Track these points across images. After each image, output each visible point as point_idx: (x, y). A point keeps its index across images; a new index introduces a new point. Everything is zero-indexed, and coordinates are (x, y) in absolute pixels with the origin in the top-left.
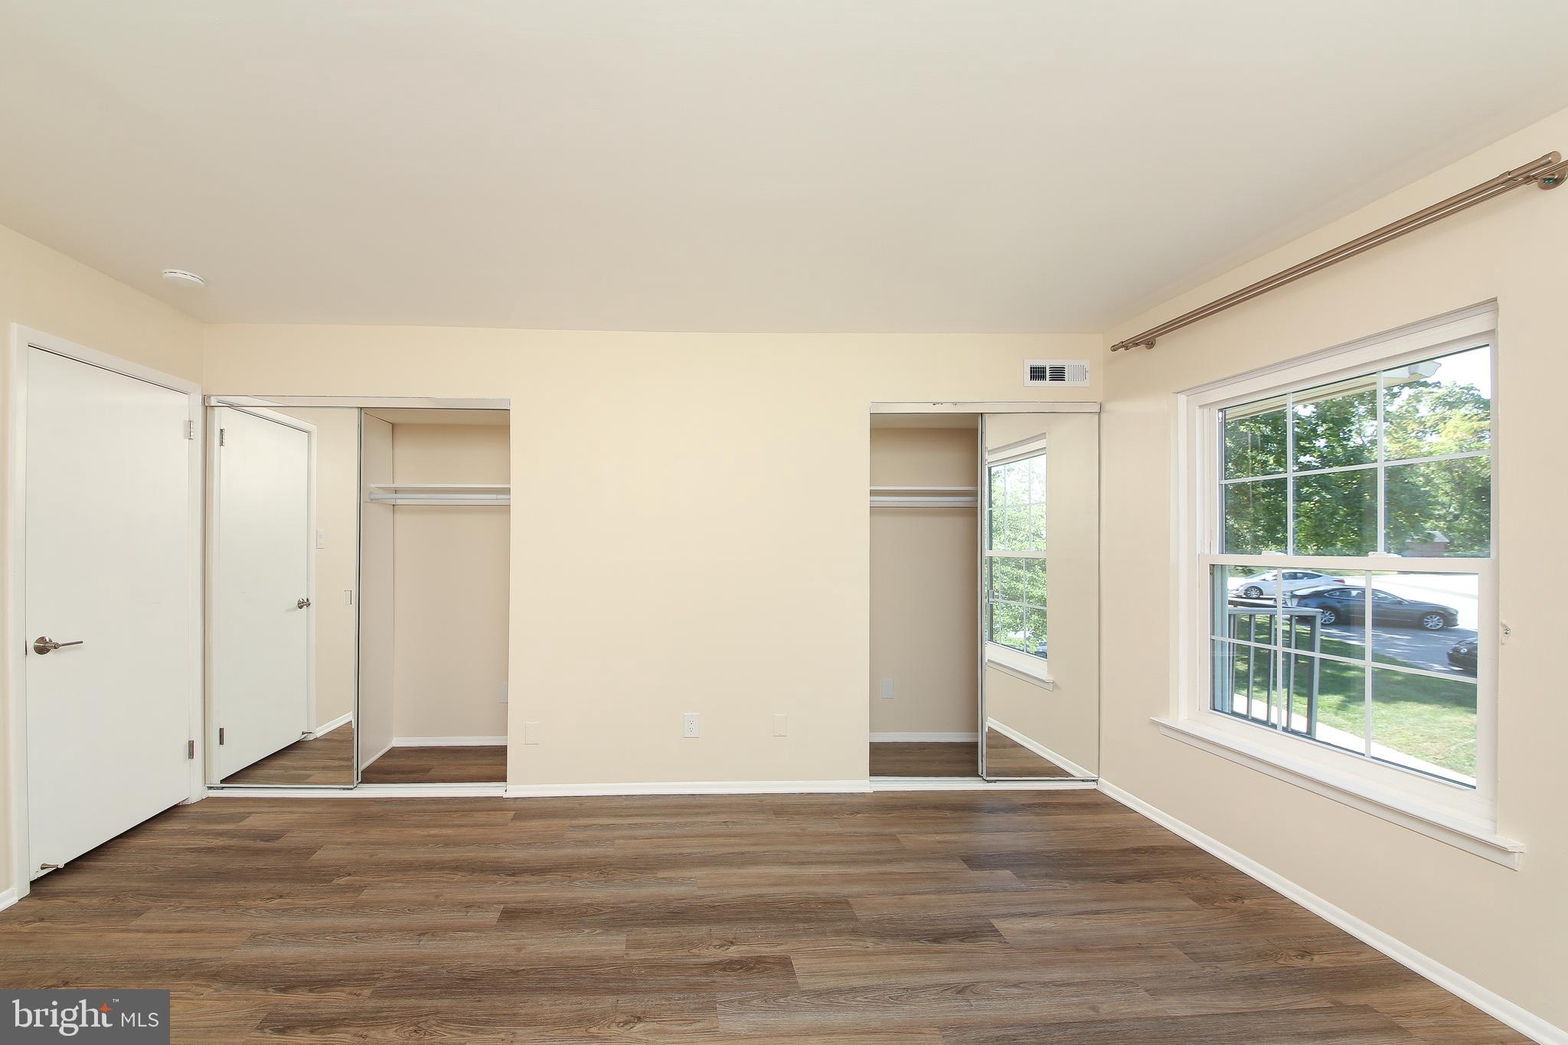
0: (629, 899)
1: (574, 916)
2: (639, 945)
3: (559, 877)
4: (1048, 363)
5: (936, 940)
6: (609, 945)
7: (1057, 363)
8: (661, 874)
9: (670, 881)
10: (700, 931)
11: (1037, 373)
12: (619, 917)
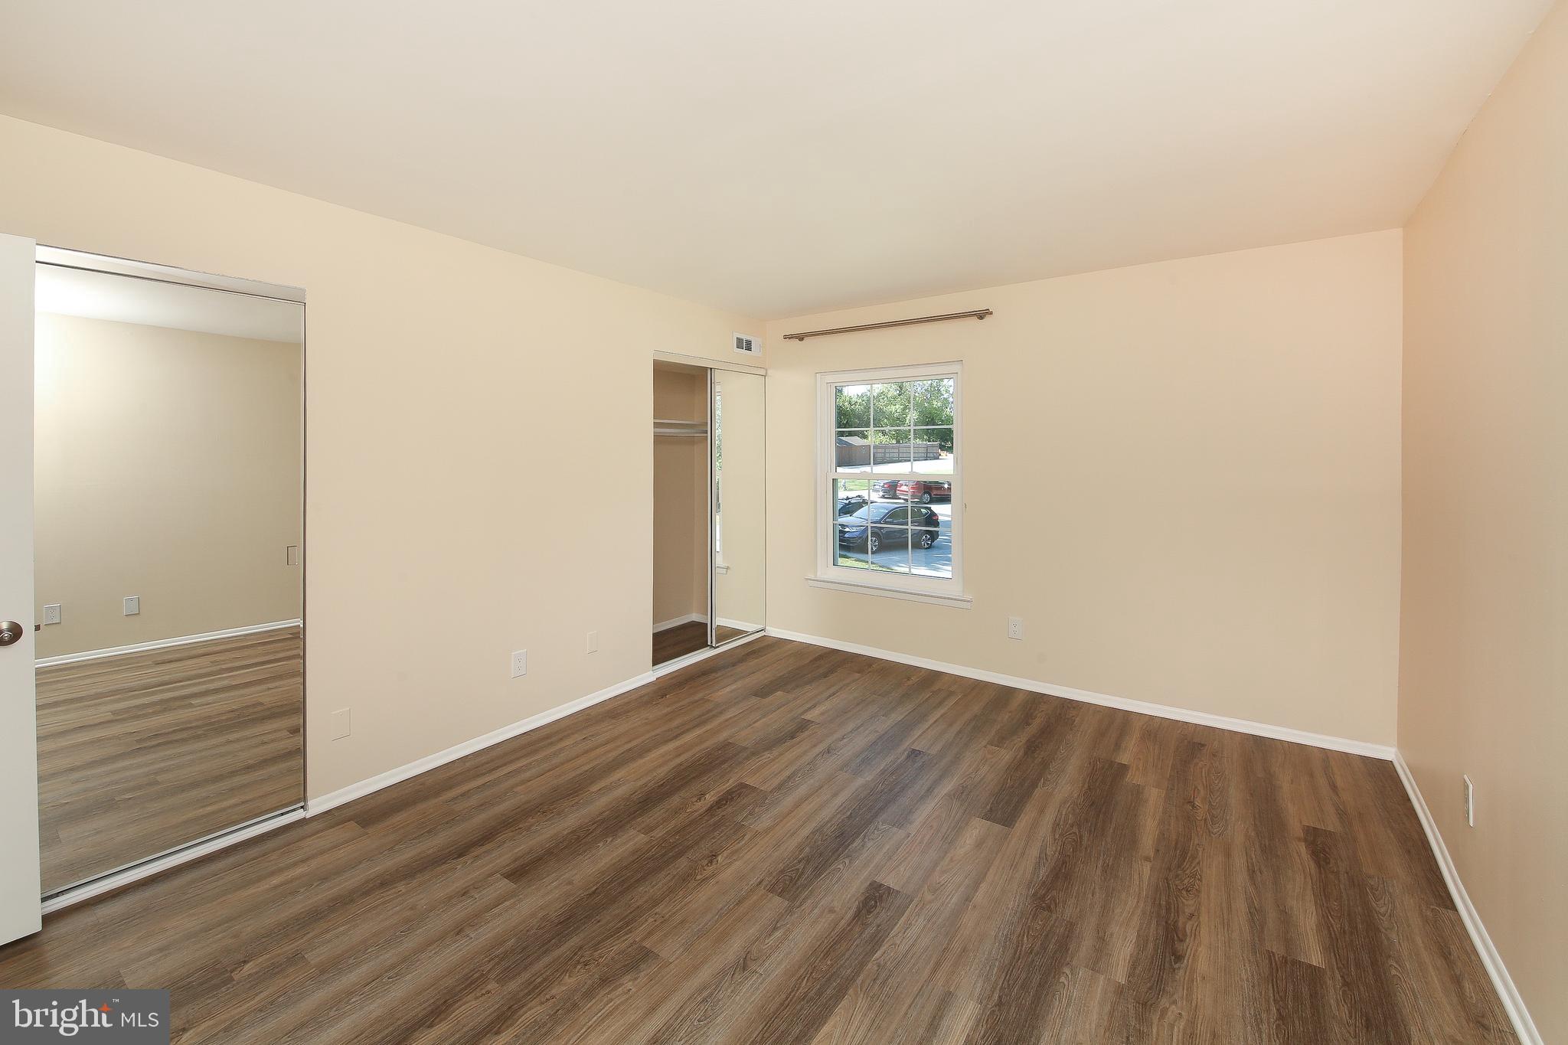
0: (597, 813)
1: (577, 843)
2: (648, 830)
3: (511, 834)
4: (745, 337)
5: (792, 738)
6: (630, 841)
7: (749, 338)
8: (595, 788)
9: (609, 789)
10: (675, 800)
11: (740, 343)
12: (613, 823)
